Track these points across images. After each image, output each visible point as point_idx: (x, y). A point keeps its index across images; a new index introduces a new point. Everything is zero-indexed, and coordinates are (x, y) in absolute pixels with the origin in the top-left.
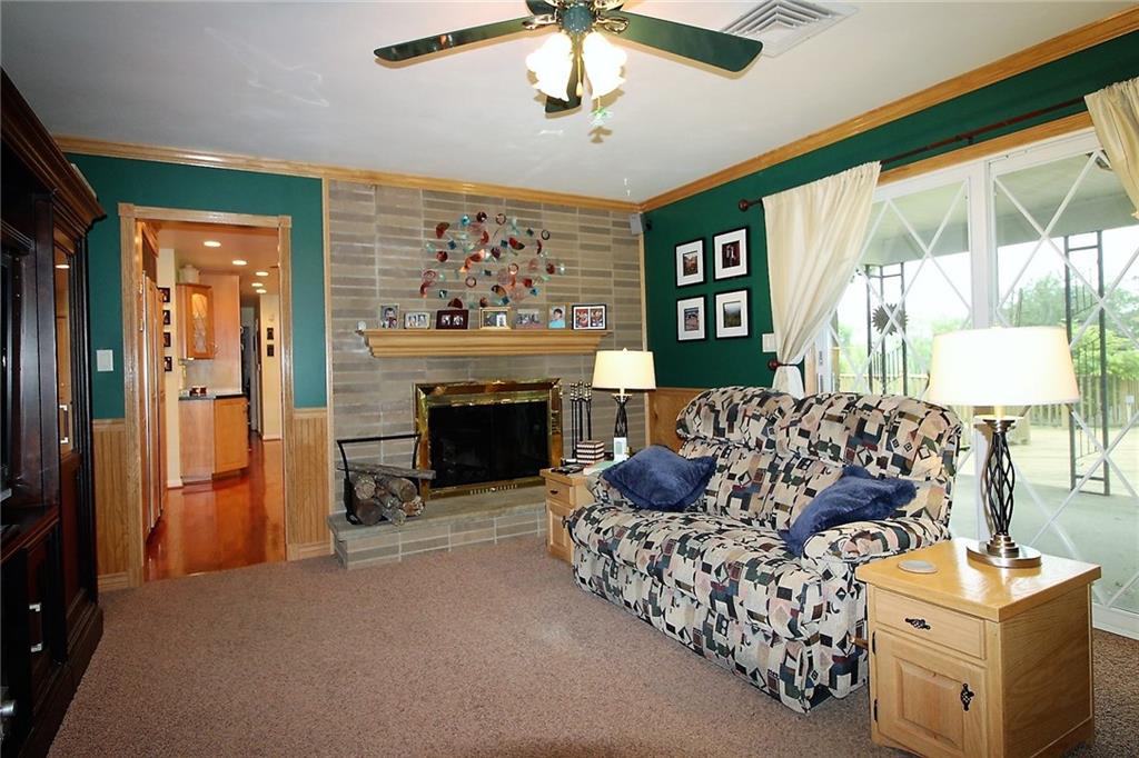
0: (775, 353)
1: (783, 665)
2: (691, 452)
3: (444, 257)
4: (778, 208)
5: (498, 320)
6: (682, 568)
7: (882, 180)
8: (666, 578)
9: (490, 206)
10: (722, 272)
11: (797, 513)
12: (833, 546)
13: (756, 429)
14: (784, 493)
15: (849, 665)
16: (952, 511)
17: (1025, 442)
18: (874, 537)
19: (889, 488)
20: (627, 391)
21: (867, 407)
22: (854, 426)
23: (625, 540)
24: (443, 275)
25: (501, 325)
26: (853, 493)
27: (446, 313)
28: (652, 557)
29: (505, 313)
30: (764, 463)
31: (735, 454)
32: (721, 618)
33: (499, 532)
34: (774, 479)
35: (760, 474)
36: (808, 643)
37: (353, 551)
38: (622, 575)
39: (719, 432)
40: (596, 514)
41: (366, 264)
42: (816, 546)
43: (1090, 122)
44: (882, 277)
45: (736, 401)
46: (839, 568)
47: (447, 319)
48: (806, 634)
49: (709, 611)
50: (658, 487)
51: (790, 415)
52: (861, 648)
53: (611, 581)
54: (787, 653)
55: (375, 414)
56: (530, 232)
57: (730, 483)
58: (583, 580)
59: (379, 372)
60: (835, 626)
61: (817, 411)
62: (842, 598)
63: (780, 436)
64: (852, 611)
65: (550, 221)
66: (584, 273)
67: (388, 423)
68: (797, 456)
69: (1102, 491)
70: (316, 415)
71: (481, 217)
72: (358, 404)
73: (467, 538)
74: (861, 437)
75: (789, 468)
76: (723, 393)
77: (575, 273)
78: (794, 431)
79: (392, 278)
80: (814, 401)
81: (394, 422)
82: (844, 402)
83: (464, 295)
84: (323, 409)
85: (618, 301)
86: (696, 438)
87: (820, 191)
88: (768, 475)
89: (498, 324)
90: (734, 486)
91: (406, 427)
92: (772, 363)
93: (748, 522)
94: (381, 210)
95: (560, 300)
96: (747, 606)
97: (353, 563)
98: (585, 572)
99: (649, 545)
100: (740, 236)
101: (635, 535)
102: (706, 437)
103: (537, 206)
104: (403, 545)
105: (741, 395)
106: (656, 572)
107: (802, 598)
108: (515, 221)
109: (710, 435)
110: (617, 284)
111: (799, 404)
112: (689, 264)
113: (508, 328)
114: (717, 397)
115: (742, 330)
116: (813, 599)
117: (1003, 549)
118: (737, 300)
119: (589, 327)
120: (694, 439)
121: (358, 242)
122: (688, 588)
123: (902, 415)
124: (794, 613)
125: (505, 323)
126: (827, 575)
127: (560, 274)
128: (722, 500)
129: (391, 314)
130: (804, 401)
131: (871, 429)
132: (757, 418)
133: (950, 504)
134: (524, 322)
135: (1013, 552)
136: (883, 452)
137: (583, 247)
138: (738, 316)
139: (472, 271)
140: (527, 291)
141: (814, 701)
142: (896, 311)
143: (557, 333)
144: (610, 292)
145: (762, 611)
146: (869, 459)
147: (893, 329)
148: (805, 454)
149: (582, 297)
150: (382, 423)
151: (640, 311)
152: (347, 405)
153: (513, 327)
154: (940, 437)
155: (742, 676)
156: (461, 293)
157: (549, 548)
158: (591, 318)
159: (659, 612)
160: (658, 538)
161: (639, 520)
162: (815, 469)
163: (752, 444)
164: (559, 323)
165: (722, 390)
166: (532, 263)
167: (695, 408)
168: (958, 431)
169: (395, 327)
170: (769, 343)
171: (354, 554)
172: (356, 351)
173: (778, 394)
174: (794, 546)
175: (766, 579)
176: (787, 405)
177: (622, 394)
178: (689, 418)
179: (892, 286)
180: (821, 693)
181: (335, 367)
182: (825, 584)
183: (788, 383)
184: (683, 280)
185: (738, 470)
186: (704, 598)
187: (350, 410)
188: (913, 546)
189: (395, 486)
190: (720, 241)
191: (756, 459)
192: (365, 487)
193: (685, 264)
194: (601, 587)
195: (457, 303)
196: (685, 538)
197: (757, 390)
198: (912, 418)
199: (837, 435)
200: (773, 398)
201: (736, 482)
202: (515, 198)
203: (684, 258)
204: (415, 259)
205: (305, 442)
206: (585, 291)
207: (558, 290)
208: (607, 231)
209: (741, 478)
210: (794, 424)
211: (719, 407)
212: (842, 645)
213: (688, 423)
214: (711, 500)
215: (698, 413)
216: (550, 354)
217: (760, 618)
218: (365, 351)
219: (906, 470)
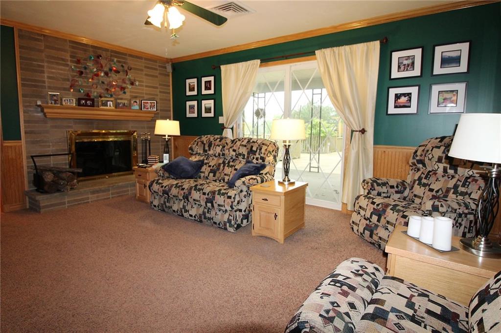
0: (223, 124)
1: (228, 219)
2: (194, 159)
3: (81, 73)
4: (226, 70)
5: (108, 104)
6: (195, 195)
7: (261, 66)
8: (189, 199)
9: (104, 52)
10: (204, 92)
11: (231, 176)
12: (244, 182)
13: (218, 149)
14: (228, 170)
15: (246, 217)
16: (275, 173)
17: (299, 158)
18: (254, 179)
19: (259, 165)
20: (169, 136)
21: (254, 142)
22: (249, 148)
23: (173, 189)
24: (80, 81)
25: (110, 106)
26: (249, 167)
27: (83, 99)
28: (184, 193)
29: (112, 101)
30: (221, 161)
31: (211, 158)
32: (209, 208)
33: (112, 194)
34: (224, 166)
35: (219, 165)
36: (236, 211)
37: (43, 205)
38: (172, 202)
39: (205, 151)
40: (160, 181)
41: (40, 73)
42: (238, 183)
43: (316, 59)
44: (258, 98)
45: (211, 140)
46: (245, 189)
47: (84, 102)
48: (235, 208)
49: (205, 208)
50: (184, 171)
51: (230, 144)
52: (250, 211)
53: (167, 204)
54: (230, 215)
55: (48, 144)
56: (123, 66)
57: (209, 169)
58: (155, 206)
59: (49, 125)
60: (243, 206)
61: (238, 143)
62: (245, 197)
63: (226, 152)
64: (248, 201)
65: (131, 62)
66: (147, 86)
67: (54, 148)
68: (232, 158)
69: (317, 171)
70: (15, 144)
71: (99, 56)
72: (38, 139)
73: (97, 197)
74: (251, 152)
75: (229, 162)
76: (207, 137)
77: (142, 86)
78: (231, 150)
79: (54, 81)
80: (237, 140)
81: (58, 148)
82: (247, 140)
83: (91, 92)
84: (20, 141)
85: (161, 99)
86: (196, 153)
87: (241, 67)
88: (222, 165)
89: (109, 106)
90: (211, 170)
91: (64, 150)
92: (222, 127)
93: (215, 181)
94: (47, 47)
95: (136, 97)
96: (218, 203)
97: (43, 210)
98: (156, 203)
99: (183, 189)
100: (212, 79)
101: (177, 186)
102: (200, 153)
103: (125, 54)
104: (68, 201)
105: (213, 138)
106: (186, 197)
107: (234, 198)
108: (115, 60)
109: (202, 152)
110: (160, 92)
111: (233, 141)
112: (191, 87)
113: (114, 108)
114: (204, 138)
115: (212, 115)
116: (237, 199)
117: (287, 180)
118: (210, 103)
119: (149, 110)
120: (195, 154)
121: (35, 61)
122: (198, 201)
123: (263, 144)
124: (232, 202)
125: (112, 106)
126: (241, 191)
127: (136, 86)
128: (207, 174)
129: (55, 98)
130: (234, 140)
131: (254, 149)
132: (219, 146)
133: (275, 171)
134: (120, 106)
135: (289, 181)
136: (257, 156)
137: (146, 75)
138: (210, 109)
139: (95, 81)
140: (121, 93)
141: (237, 229)
142: (263, 111)
143: (135, 111)
144: (157, 95)
145: (222, 203)
146: (254, 158)
147: (262, 117)
148: (234, 158)
149: (146, 97)
150: (51, 148)
151: (170, 104)
152: (32, 140)
153: (116, 108)
154: (273, 150)
155: (215, 225)
156: (89, 91)
157: (137, 198)
158: (150, 106)
159: (186, 211)
160: (186, 186)
161: (178, 182)
162: (238, 162)
163: (217, 155)
164: (136, 107)
165: (206, 136)
166: (123, 80)
167: (196, 143)
168: (278, 149)
169: (58, 104)
170: (222, 120)
171: (43, 206)
172: (36, 114)
173: (226, 138)
174: (231, 185)
175: (223, 194)
176: (229, 142)
177: (167, 137)
178: (194, 146)
179: (261, 101)
180: (239, 226)
181: (25, 122)
182: (240, 194)
183: (228, 134)
184: (188, 93)
185: (212, 164)
186: (203, 203)
187: (33, 142)
188: (265, 181)
189: (64, 175)
190: (204, 79)
191: (218, 160)
192: (49, 177)
193: (189, 87)
194: (163, 207)
195: (88, 95)
196: (196, 186)
197: (219, 136)
198: (266, 145)
199: (244, 151)
200: (224, 139)
201: (211, 168)
202: (114, 49)
203: (189, 85)
204: (66, 72)
205: (10, 157)
206: (146, 94)
207: (135, 93)
208: (156, 69)
209: (213, 167)
210: (231, 147)
211: (205, 142)
212: (245, 211)
213: (194, 149)
214: (202, 175)
215: (197, 144)
216: (132, 121)
217: (222, 206)
218: (40, 115)
219: (264, 161)
